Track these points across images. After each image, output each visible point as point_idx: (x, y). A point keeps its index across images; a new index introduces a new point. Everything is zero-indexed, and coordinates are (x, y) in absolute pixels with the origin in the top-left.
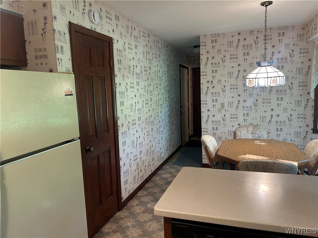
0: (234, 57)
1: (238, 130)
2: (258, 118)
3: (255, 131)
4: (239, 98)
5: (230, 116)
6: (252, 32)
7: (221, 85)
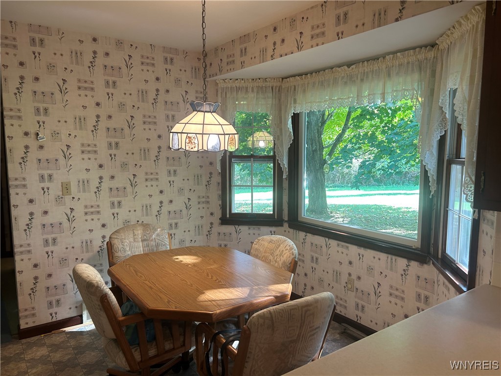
0: (85, 86)
1: (117, 238)
2: (139, 209)
3: (147, 235)
4: (102, 172)
5: (83, 210)
6: (119, 43)
7: (60, 143)
